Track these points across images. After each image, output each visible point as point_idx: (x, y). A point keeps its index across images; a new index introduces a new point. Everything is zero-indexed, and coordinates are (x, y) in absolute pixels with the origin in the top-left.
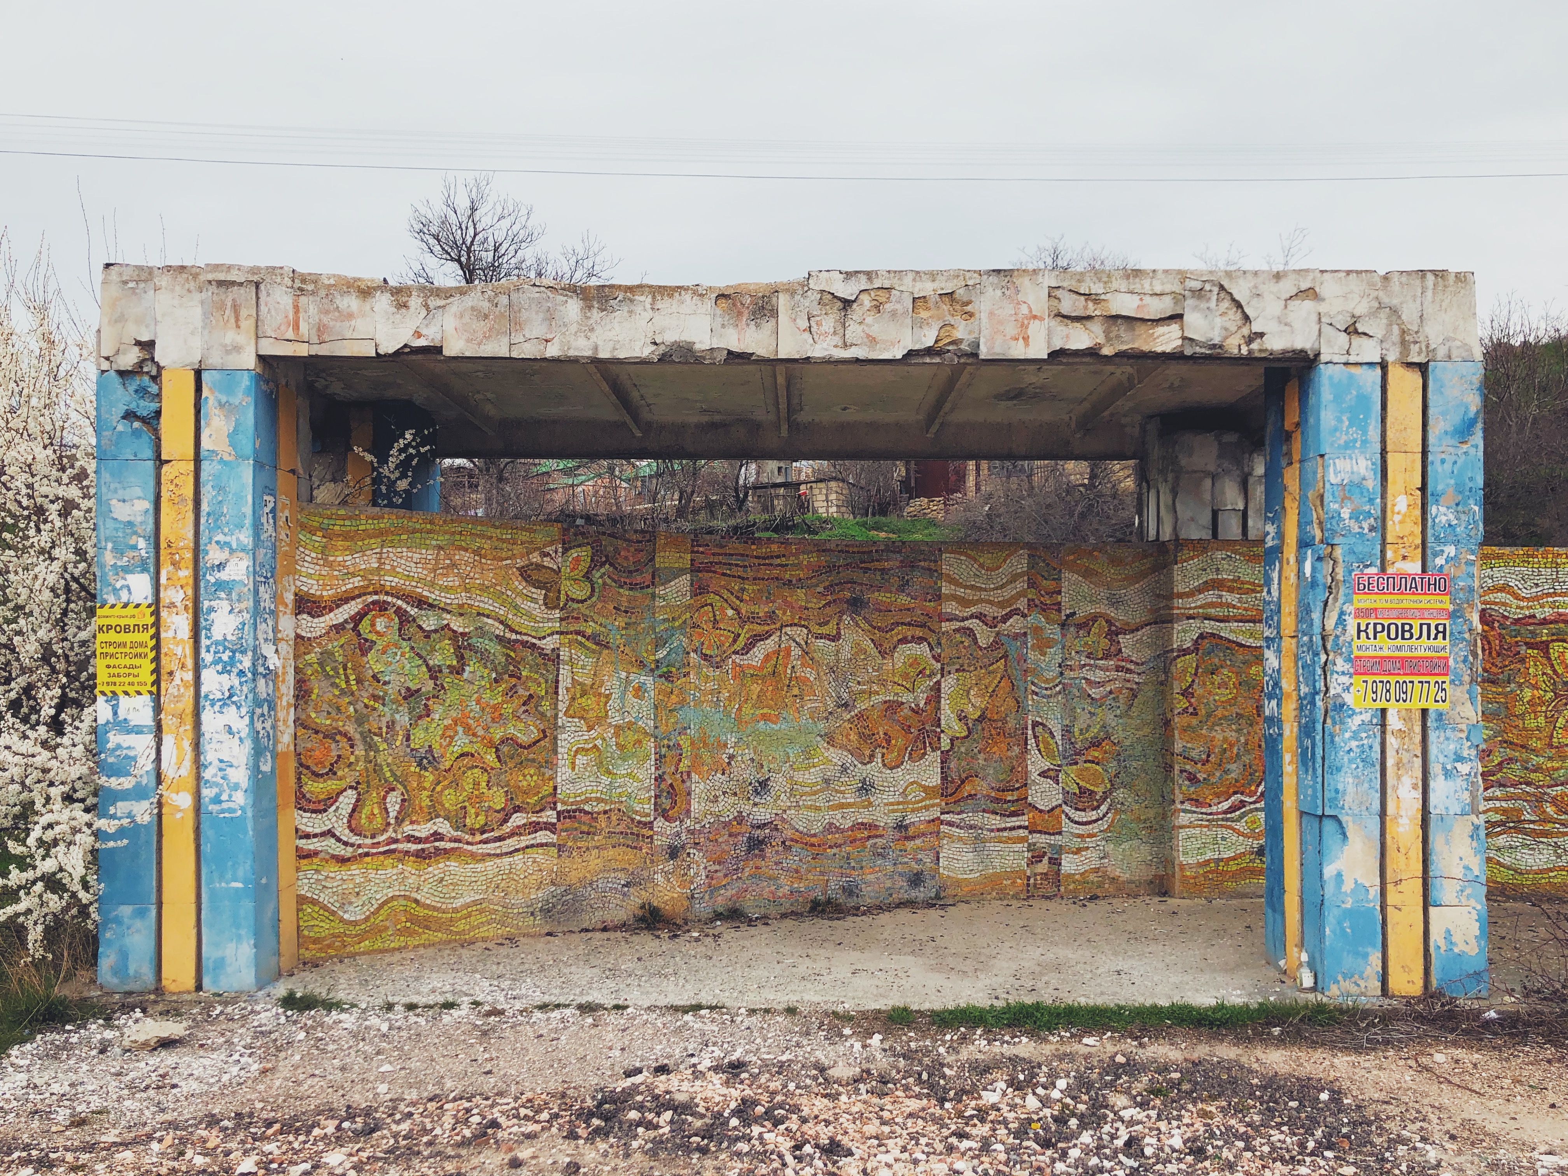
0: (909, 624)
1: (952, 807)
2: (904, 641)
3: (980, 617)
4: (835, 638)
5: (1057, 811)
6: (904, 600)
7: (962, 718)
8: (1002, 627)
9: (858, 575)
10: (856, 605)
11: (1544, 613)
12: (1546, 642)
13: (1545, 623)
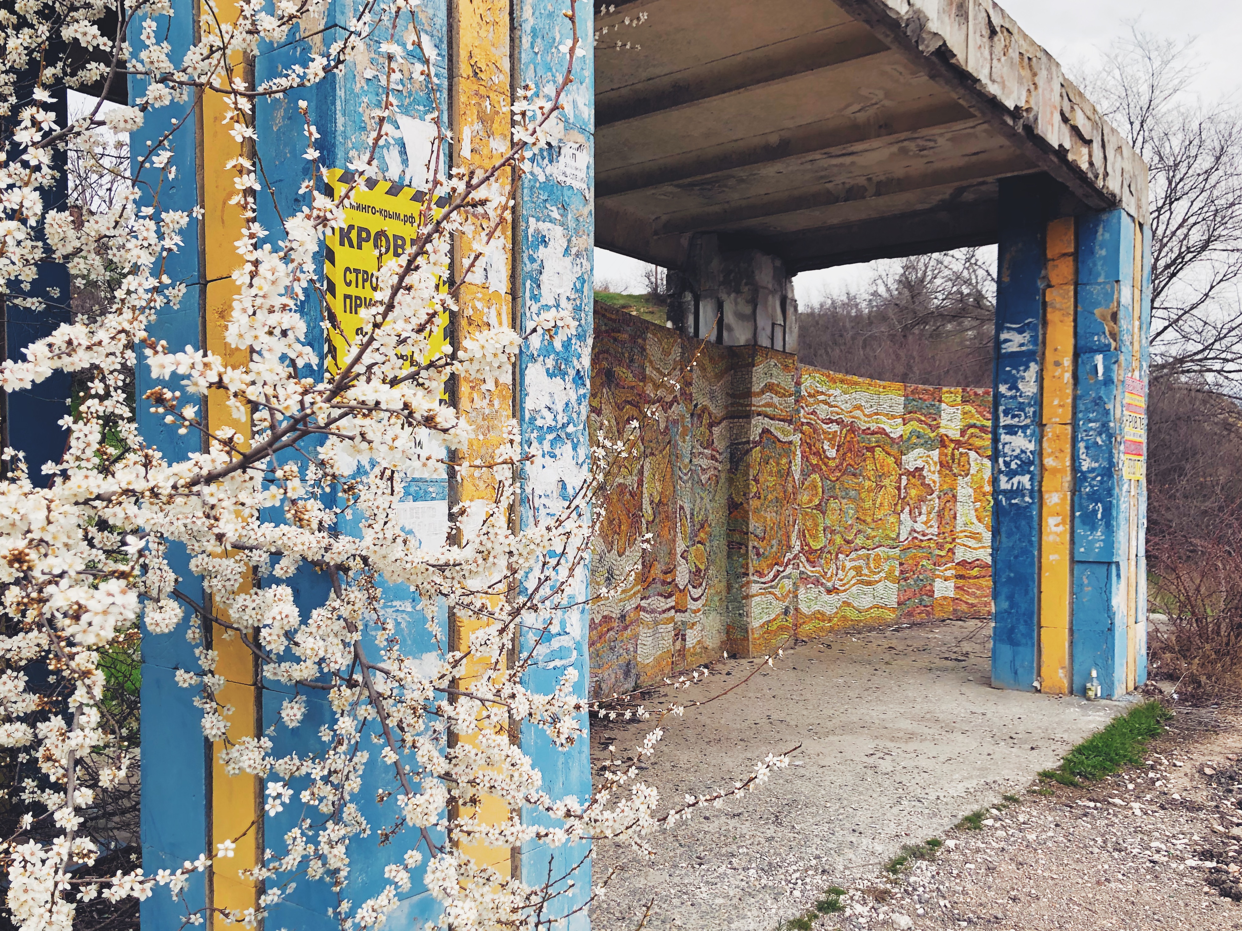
0: (631, 403)
1: (645, 593)
3: (661, 401)
4: (599, 413)
5: (686, 590)
6: (630, 377)
7: (652, 502)
8: (670, 413)
9: (610, 345)
10: (609, 377)
11: (874, 427)
12: (873, 447)
13: (874, 433)
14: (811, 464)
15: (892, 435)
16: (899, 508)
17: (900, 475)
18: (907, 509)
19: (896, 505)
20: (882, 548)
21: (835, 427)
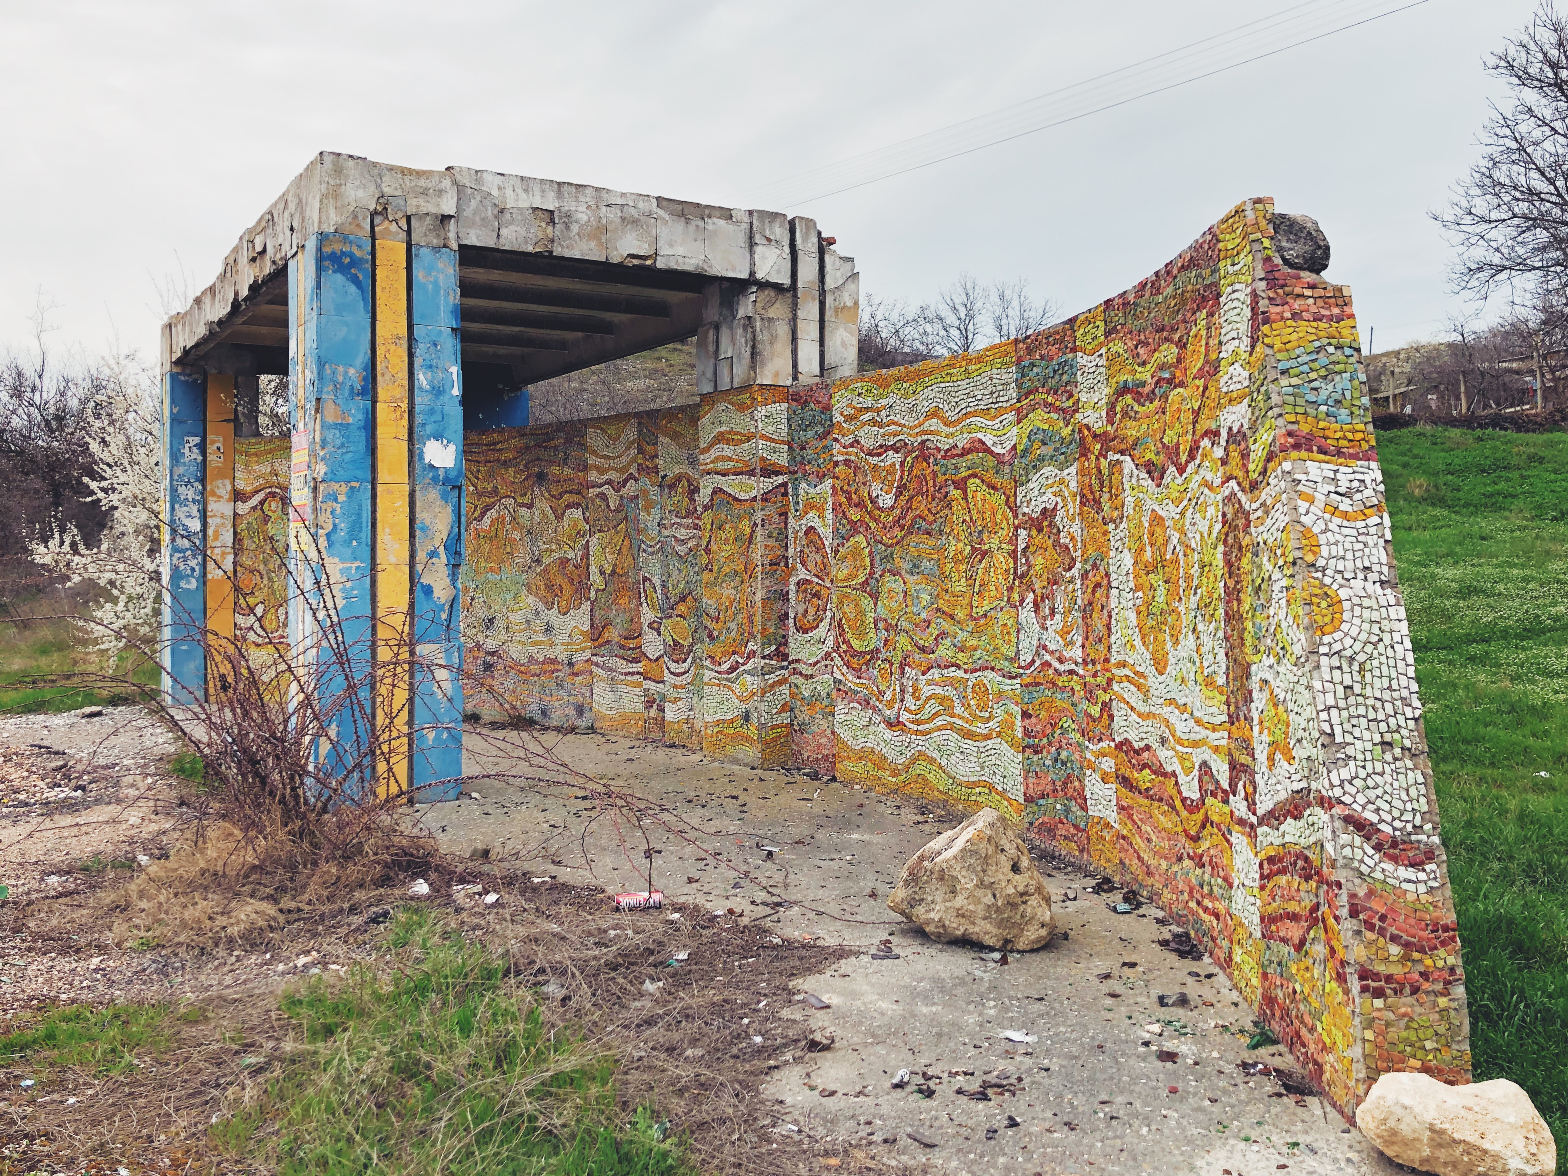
0: (570, 492)
1: (597, 651)
2: (568, 506)
3: (609, 482)
4: (530, 506)
5: (661, 661)
6: (567, 471)
7: (602, 573)
8: (624, 491)
9: (541, 453)
10: (541, 477)
11: (962, 442)
12: (965, 480)
13: (965, 452)
14: (851, 522)
15: (998, 450)
16: (1016, 597)
17: (1016, 528)
18: (1030, 597)
19: (1010, 589)
20: (990, 674)
21: (893, 458)
